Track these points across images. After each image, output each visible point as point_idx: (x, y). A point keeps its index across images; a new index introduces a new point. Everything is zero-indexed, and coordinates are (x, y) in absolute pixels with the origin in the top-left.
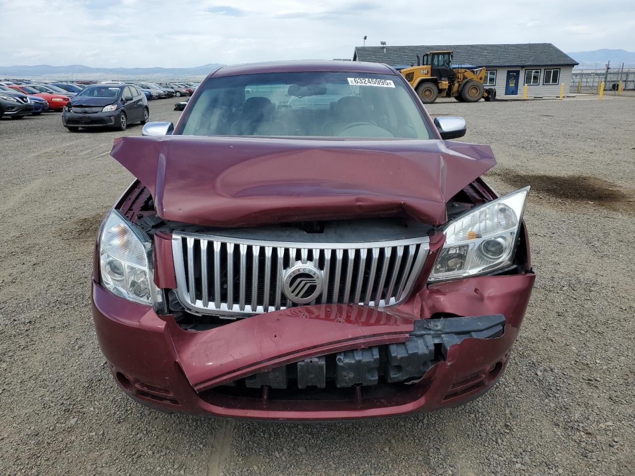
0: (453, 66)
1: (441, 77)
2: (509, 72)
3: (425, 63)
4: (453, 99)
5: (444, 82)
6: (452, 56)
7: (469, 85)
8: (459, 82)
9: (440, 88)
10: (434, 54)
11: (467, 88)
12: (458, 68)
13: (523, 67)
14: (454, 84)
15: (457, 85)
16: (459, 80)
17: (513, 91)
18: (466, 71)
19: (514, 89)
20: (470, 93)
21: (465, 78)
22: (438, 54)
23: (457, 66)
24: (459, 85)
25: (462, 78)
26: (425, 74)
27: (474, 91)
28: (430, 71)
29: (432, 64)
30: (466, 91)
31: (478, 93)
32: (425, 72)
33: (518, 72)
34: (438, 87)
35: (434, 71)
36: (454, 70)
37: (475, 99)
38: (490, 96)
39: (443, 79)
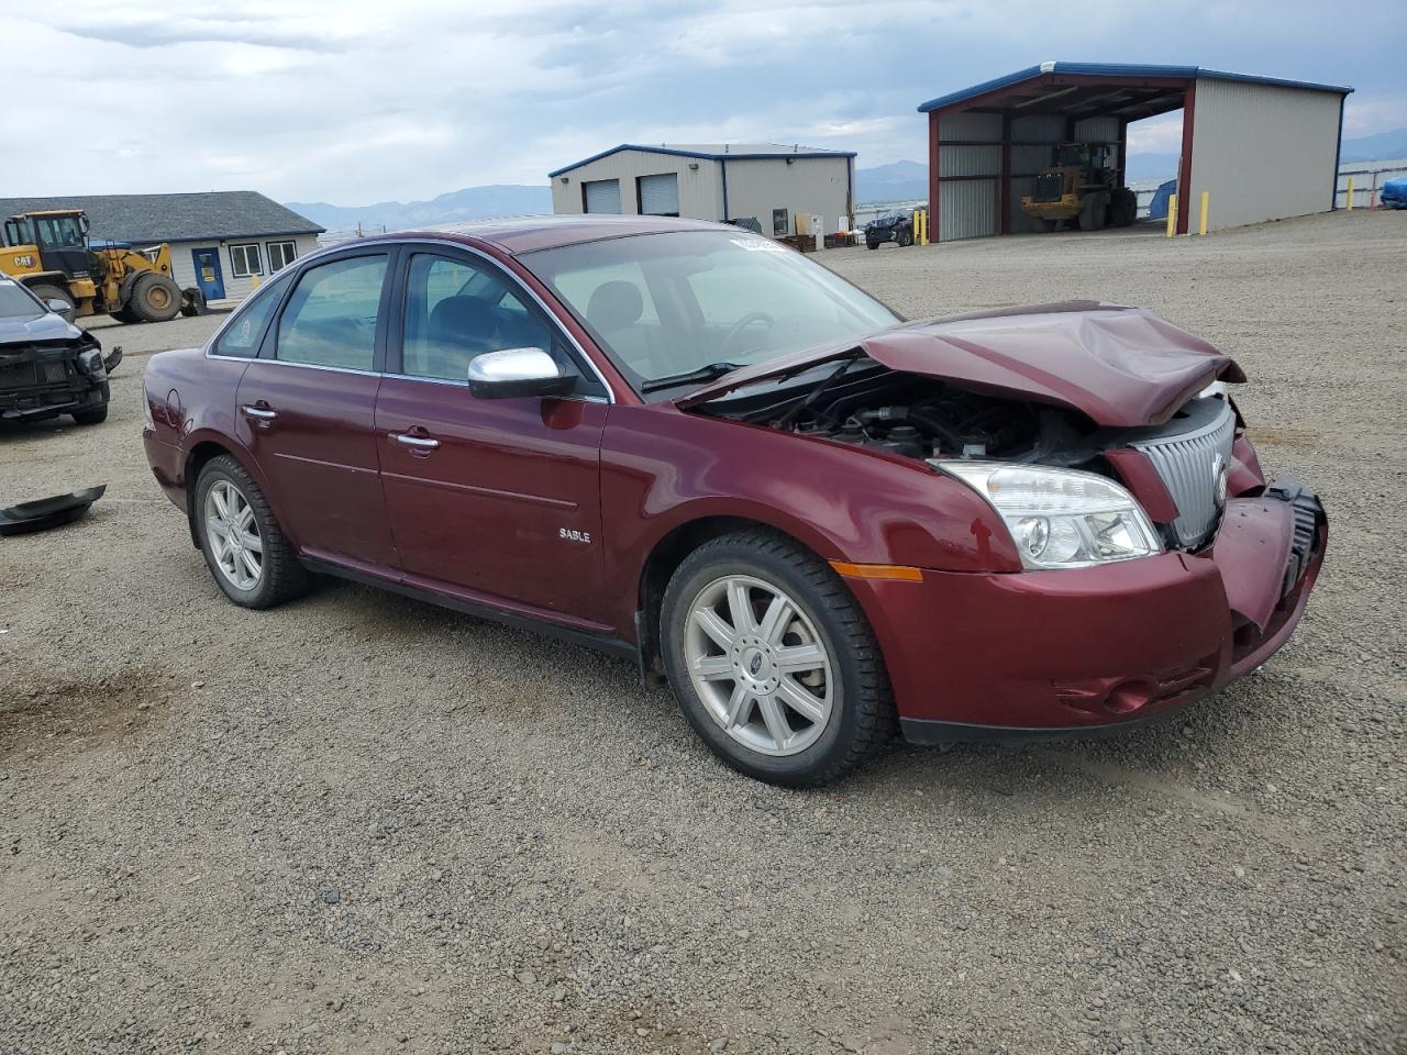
0: (92, 244)
1: (72, 270)
2: (196, 253)
3: (15, 240)
4: (110, 320)
5: (82, 282)
6: (86, 222)
7: (144, 285)
8: (117, 279)
9: (77, 296)
10: (36, 218)
11: (142, 292)
12: (107, 248)
13: (222, 240)
14: (107, 285)
15: (113, 286)
16: (118, 276)
17: (215, 291)
18: (128, 254)
19: (215, 287)
20: (150, 302)
21: (128, 269)
22: (49, 218)
23: (103, 244)
24: (120, 286)
25: (122, 270)
26: (28, 267)
27: (158, 296)
28: (37, 257)
29: (40, 243)
30: (141, 299)
31: (169, 302)
32: (26, 261)
33: (215, 251)
34: (70, 294)
35: (46, 259)
36: (97, 253)
37: (167, 314)
38: (195, 305)
39: (76, 275)
